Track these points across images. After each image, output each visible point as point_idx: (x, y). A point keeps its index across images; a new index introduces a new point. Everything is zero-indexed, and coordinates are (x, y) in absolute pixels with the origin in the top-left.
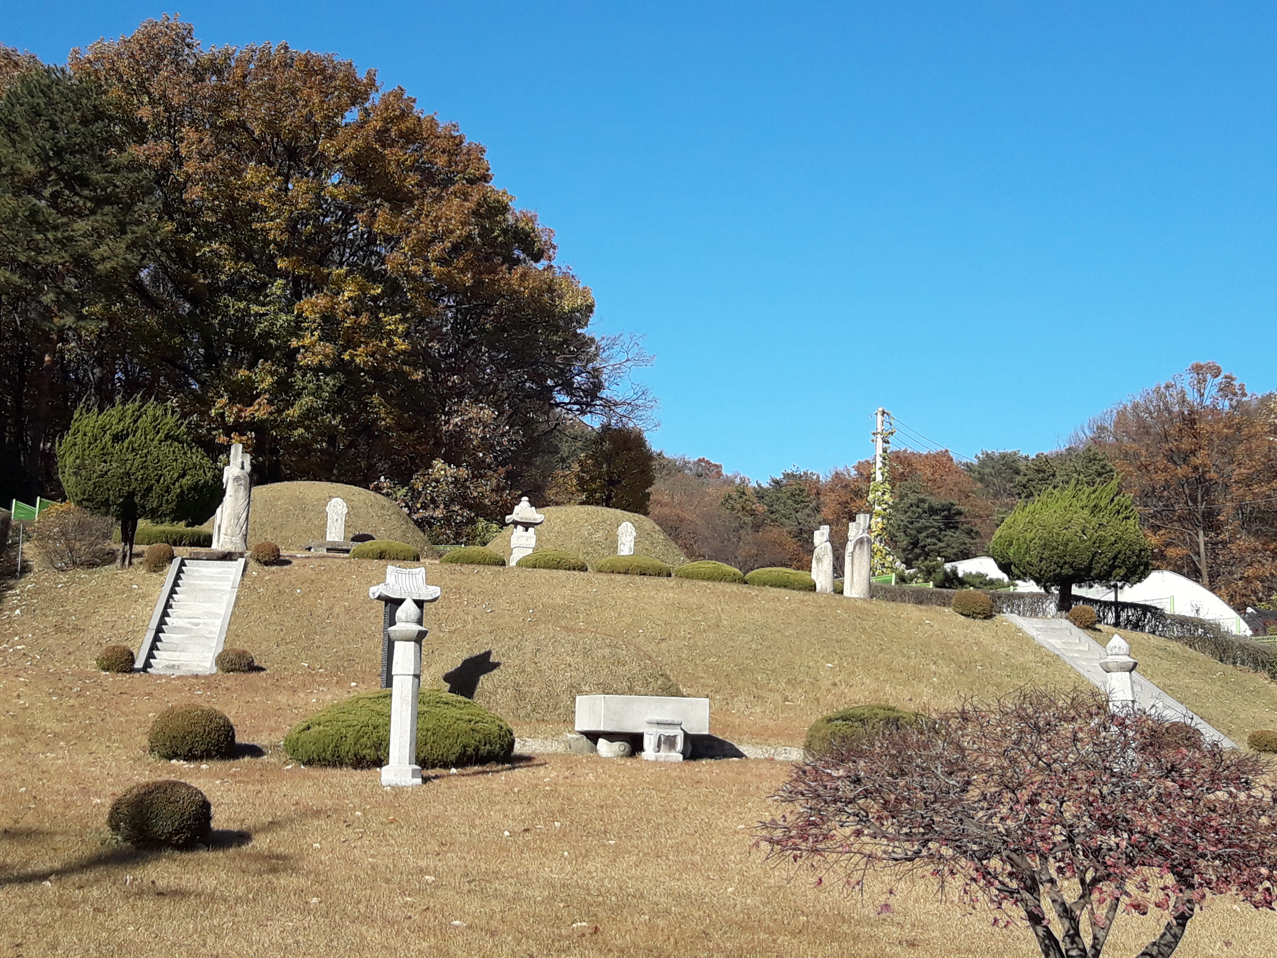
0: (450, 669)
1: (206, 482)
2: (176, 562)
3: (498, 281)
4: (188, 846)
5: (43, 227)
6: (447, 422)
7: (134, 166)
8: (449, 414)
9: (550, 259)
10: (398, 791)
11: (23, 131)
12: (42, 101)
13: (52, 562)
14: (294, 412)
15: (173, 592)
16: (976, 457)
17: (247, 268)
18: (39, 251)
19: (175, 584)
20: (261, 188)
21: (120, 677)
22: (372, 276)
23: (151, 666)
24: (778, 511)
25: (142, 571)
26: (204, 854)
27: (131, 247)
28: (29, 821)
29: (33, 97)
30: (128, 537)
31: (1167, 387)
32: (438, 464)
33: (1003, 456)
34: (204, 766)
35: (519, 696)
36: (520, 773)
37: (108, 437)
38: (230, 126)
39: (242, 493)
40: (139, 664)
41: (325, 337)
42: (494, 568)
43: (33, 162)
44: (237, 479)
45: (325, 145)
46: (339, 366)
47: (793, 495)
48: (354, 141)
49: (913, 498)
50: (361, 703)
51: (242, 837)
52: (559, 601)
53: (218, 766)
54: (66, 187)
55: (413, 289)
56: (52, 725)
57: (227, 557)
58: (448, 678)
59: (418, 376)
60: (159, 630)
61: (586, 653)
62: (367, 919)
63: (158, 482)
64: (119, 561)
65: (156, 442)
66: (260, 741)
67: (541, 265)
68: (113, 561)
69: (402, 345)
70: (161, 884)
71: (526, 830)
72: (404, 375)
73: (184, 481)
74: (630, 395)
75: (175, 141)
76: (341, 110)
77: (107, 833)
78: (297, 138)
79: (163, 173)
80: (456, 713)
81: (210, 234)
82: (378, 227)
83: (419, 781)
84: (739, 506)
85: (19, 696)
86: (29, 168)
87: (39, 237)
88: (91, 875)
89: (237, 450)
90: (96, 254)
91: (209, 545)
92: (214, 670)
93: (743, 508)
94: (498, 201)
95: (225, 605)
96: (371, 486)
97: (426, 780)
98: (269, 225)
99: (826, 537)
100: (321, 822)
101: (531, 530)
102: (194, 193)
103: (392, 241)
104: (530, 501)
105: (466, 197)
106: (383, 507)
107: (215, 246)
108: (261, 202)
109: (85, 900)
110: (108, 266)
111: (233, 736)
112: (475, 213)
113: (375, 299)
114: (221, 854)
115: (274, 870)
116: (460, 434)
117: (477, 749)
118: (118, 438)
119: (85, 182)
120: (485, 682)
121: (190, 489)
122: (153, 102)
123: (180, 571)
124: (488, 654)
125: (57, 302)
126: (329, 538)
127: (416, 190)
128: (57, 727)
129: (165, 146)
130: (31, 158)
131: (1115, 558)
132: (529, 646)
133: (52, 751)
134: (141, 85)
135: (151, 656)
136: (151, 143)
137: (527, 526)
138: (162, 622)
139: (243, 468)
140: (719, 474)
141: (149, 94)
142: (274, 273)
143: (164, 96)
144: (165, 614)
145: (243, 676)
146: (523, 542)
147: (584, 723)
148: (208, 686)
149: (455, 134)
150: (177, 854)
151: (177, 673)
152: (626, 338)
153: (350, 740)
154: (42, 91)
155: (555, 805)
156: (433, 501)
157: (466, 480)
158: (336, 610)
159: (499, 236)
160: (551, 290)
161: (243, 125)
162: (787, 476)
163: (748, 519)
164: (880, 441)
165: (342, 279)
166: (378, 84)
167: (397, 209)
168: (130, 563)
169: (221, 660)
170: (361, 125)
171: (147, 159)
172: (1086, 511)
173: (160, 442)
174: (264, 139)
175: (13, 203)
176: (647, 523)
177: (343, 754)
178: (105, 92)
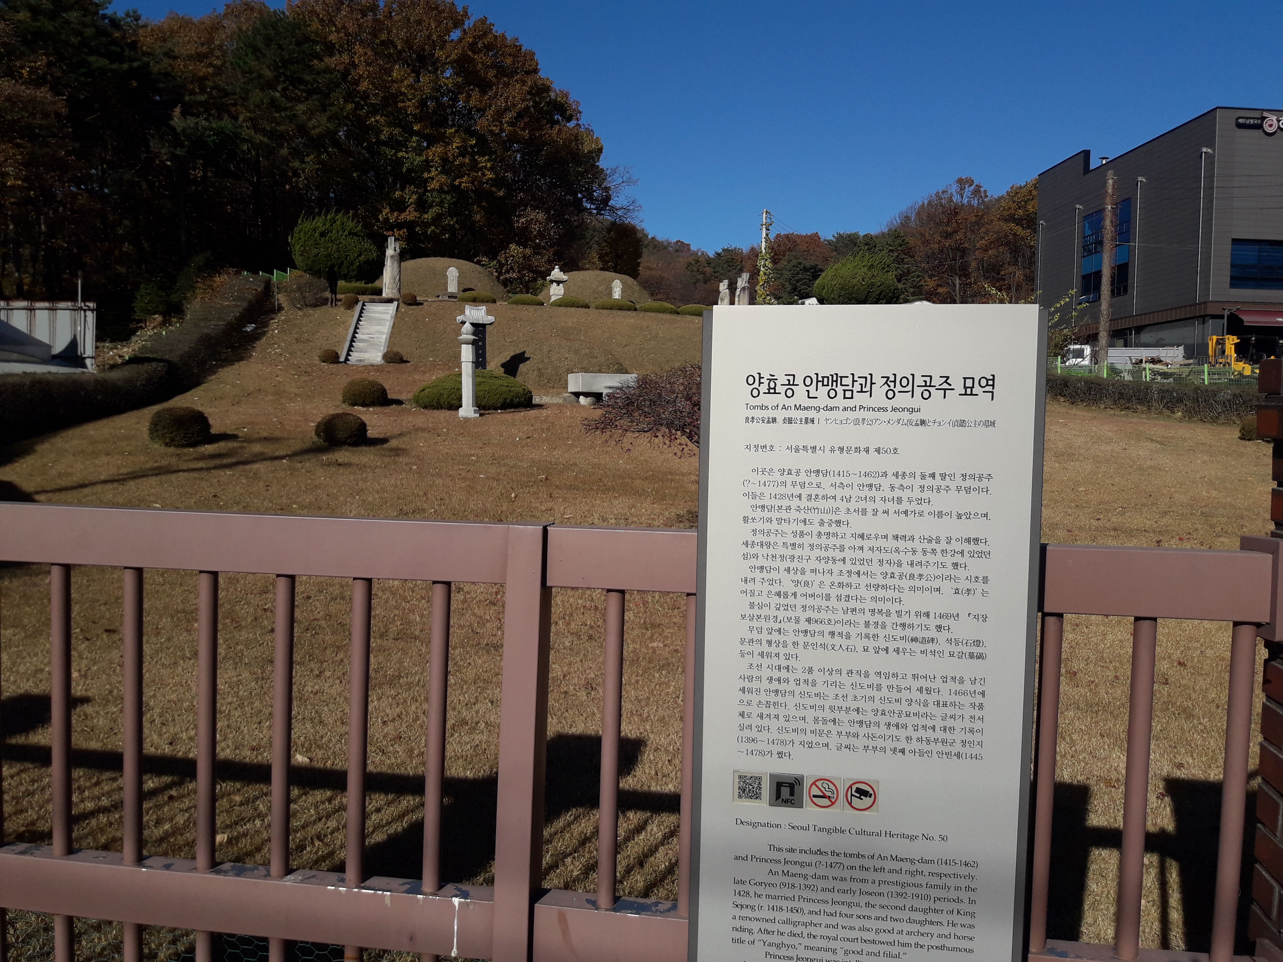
0: (504, 361)
1: (373, 259)
2: (360, 304)
3: (545, 134)
4: (356, 444)
5: (279, 109)
6: (518, 222)
7: (328, 70)
8: (519, 216)
9: (577, 119)
10: (466, 420)
11: (263, 51)
12: (272, 32)
13: (294, 304)
14: (428, 217)
15: (359, 320)
16: (834, 236)
17: (397, 131)
18: (278, 124)
19: (360, 316)
20: (402, 81)
21: (332, 366)
22: (472, 134)
23: (349, 360)
24: (718, 271)
25: (342, 309)
26: (364, 448)
27: (329, 119)
28: (277, 434)
29: (266, 29)
30: (334, 291)
31: (943, 192)
32: (513, 246)
33: (849, 236)
34: (371, 409)
35: (541, 375)
36: (533, 413)
37: (317, 235)
38: (383, 43)
39: (396, 265)
40: (342, 359)
41: (444, 172)
42: (535, 307)
43: (270, 70)
44: (392, 257)
45: (438, 53)
46: (455, 189)
47: (727, 262)
48: (456, 51)
49: (794, 262)
50: (451, 377)
51: (384, 441)
52: (570, 324)
53: (379, 409)
54: (290, 84)
55: (493, 141)
56: (294, 390)
57: (390, 301)
58: (503, 365)
59: (501, 194)
60: (352, 341)
61: (576, 352)
62: (439, 475)
63: (346, 259)
64: (329, 303)
65: (344, 236)
66: (402, 397)
67: (571, 124)
68: (326, 304)
69: (490, 175)
70: (340, 461)
71: (529, 438)
72: (492, 193)
73: (361, 258)
74: (625, 203)
75: (352, 55)
76: (448, 32)
77: (316, 439)
78: (424, 50)
79: (345, 74)
80: (501, 382)
81: (374, 110)
82: (472, 103)
83: (478, 415)
84: (695, 269)
85: (277, 376)
86: (268, 74)
87: (277, 115)
88: (307, 457)
89: (391, 240)
90: (310, 124)
91: (381, 294)
92: (383, 362)
93: (698, 270)
94: (544, 85)
95: (387, 327)
96: (475, 260)
97: (481, 415)
98: (408, 103)
99: (726, 286)
100: (425, 435)
101: (561, 285)
102: (364, 85)
103: (481, 111)
104: (559, 268)
105: (524, 82)
106: (479, 272)
107: (378, 118)
108: (403, 89)
109: (302, 468)
110: (317, 131)
111: (386, 394)
112: (530, 93)
113: (472, 147)
114: (372, 448)
115: (397, 455)
116: (525, 229)
117: (512, 400)
118: (322, 235)
119: (301, 81)
120: (523, 368)
121: (365, 263)
122: (338, 31)
123: (362, 309)
124: (524, 352)
125: (290, 153)
126: (449, 290)
127: (493, 80)
128: (296, 391)
129: (346, 58)
130: (268, 67)
131: (880, 294)
132: (545, 348)
133: (293, 403)
134: (331, 21)
135: (348, 355)
136: (338, 56)
137: (559, 283)
138: (354, 337)
139: (395, 250)
140: (689, 249)
141: (335, 25)
142: (413, 133)
143: (344, 27)
144: (355, 332)
145: (397, 365)
146: (557, 292)
147: (572, 388)
148: (378, 371)
149: (518, 44)
150: (350, 448)
151: (363, 364)
152: (621, 169)
153: (445, 396)
154: (272, 26)
155: (545, 426)
156: (512, 268)
157: (530, 256)
158: (448, 330)
159: (544, 106)
160: (576, 139)
161: (392, 43)
162: (724, 250)
163: (700, 277)
164: (764, 229)
165: (453, 135)
166: (469, 15)
167: (483, 92)
168: (336, 305)
169: (385, 357)
170: (460, 40)
171: (336, 66)
172: (866, 268)
173: (346, 236)
174: (404, 51)
175: (261, 95)
176: (630, 280)
177: (442, 403)
178: (309, 26)
